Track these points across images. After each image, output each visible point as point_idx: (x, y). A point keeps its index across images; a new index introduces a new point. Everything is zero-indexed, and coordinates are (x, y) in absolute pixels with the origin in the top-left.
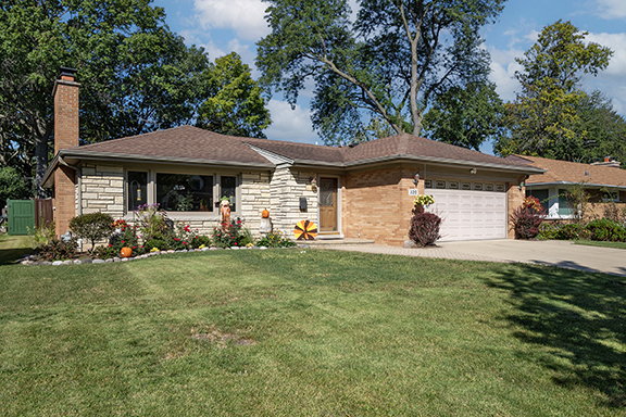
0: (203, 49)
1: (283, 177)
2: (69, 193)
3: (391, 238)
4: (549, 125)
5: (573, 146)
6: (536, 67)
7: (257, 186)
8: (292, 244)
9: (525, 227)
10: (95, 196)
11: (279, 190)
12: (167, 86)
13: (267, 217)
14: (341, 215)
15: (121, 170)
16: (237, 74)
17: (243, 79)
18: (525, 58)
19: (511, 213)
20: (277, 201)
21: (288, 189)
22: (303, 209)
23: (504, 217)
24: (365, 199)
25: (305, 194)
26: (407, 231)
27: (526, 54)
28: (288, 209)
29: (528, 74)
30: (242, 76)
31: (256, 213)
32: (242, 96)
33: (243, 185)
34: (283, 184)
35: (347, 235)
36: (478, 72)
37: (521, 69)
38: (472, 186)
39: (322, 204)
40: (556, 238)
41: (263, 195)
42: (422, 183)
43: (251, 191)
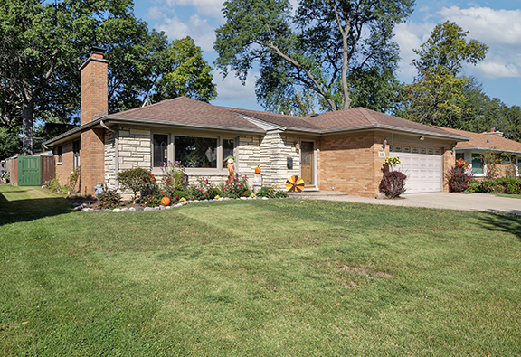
0: (164, 33)
1: (274, 141)
2: (99, 152)
3: (364, 191)
4: (440, 102)
5: (454, 118)
6: (428, 57)
7: (250, 148)
8: (285, 196)
9: (457, 183)
10: (129, 154)
11: (269, 152)
12: (137, 63)
13: (259, 173)
14: (316, 172)
15: (149, 133)
16: (191, 55)
17: (197, 58)
18: (421, 49)
19: (446, 171)
20: (268, 160)
21: (279, 151)
22: (290, 167)
23: (440, 175)
24: (338, 159)
25: (291, 154)
26: (377, 185)
27: (422, 46)
28: (279, 167)
29: (423, 62)
30: (196, 56)
31: (249, 170)
32: (197, 73)
33: (240, 147)
34: (274, 146)
35: (322, 188)
36: (391, 59)
37: (418, 57)
38: (427, 151)
39: (303, 162)
40: (476, 192)
41: (255, 155)
42: (387, 147)
43: (246, 152)
